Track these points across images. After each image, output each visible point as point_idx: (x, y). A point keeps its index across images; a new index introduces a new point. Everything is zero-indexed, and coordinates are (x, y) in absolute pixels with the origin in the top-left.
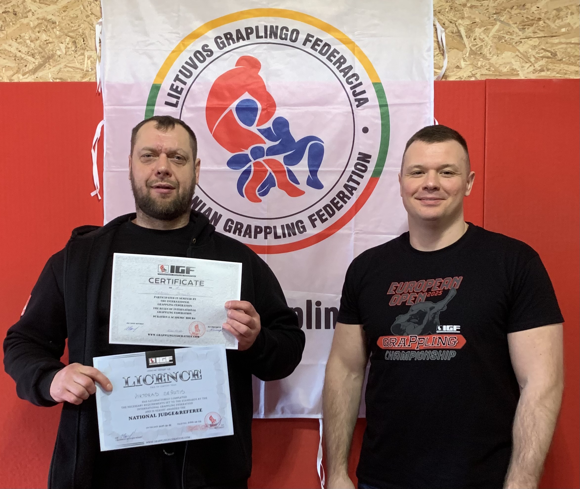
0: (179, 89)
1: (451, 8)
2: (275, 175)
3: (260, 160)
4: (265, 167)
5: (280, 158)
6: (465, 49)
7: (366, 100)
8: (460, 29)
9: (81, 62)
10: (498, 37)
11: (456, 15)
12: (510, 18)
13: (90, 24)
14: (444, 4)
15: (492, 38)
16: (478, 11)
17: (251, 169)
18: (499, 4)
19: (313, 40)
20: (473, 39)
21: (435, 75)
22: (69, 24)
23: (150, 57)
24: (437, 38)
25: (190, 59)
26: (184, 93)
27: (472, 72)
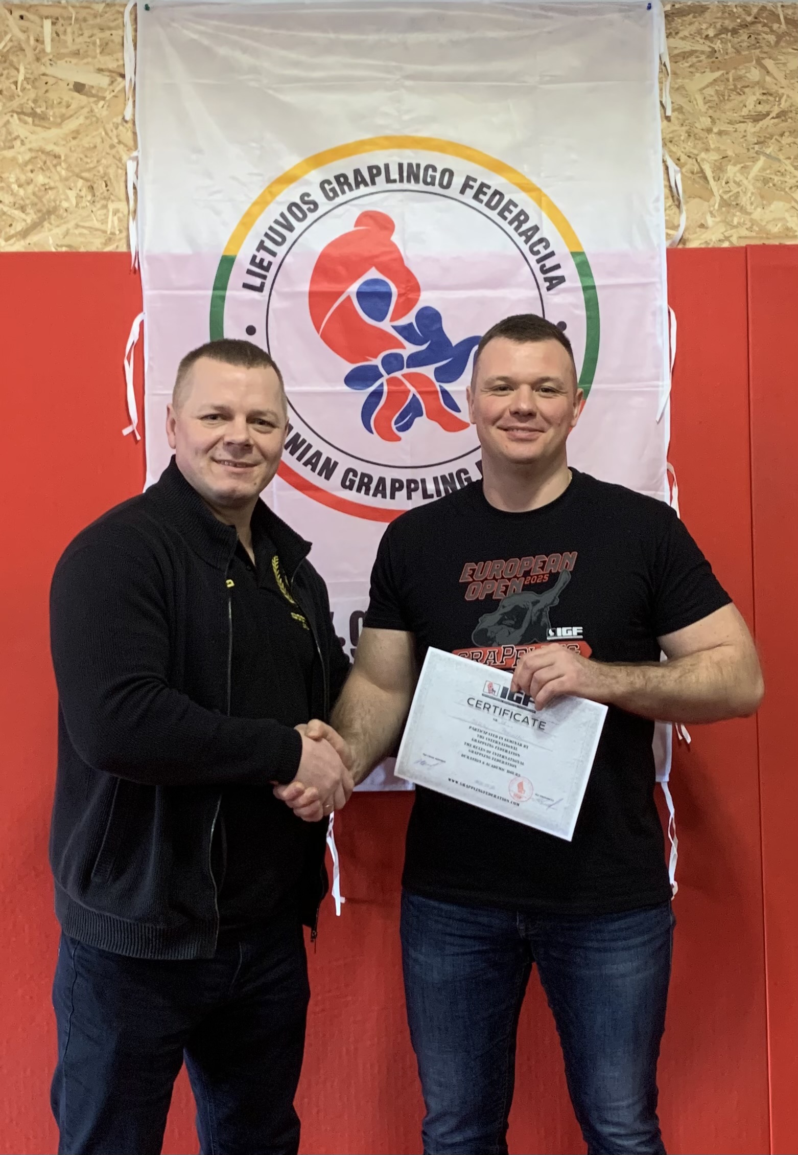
0: (265, 264)
1: (689, 136)
2: (421, 397)
3: (398, 374)
4: (406, 386)
5: (428, 371)
6: (713, 197)
7: (561, 279)
8: (703, 167)
9: (102, 220)
10: (762, 178)
11: (697, 145)
12: (781, 150)
13: (117, 159)
15: (752, 181)
16: (730, 140)
17: (383, 390)
18: (761, 128)
19: (476, 186)
20: (724, 183)
21: (667, 239)
22: (81, 159)
23: (218, 213)
24: (669, 180)
25: (282, 215)
26: (273, 269)
27: (725, 233)
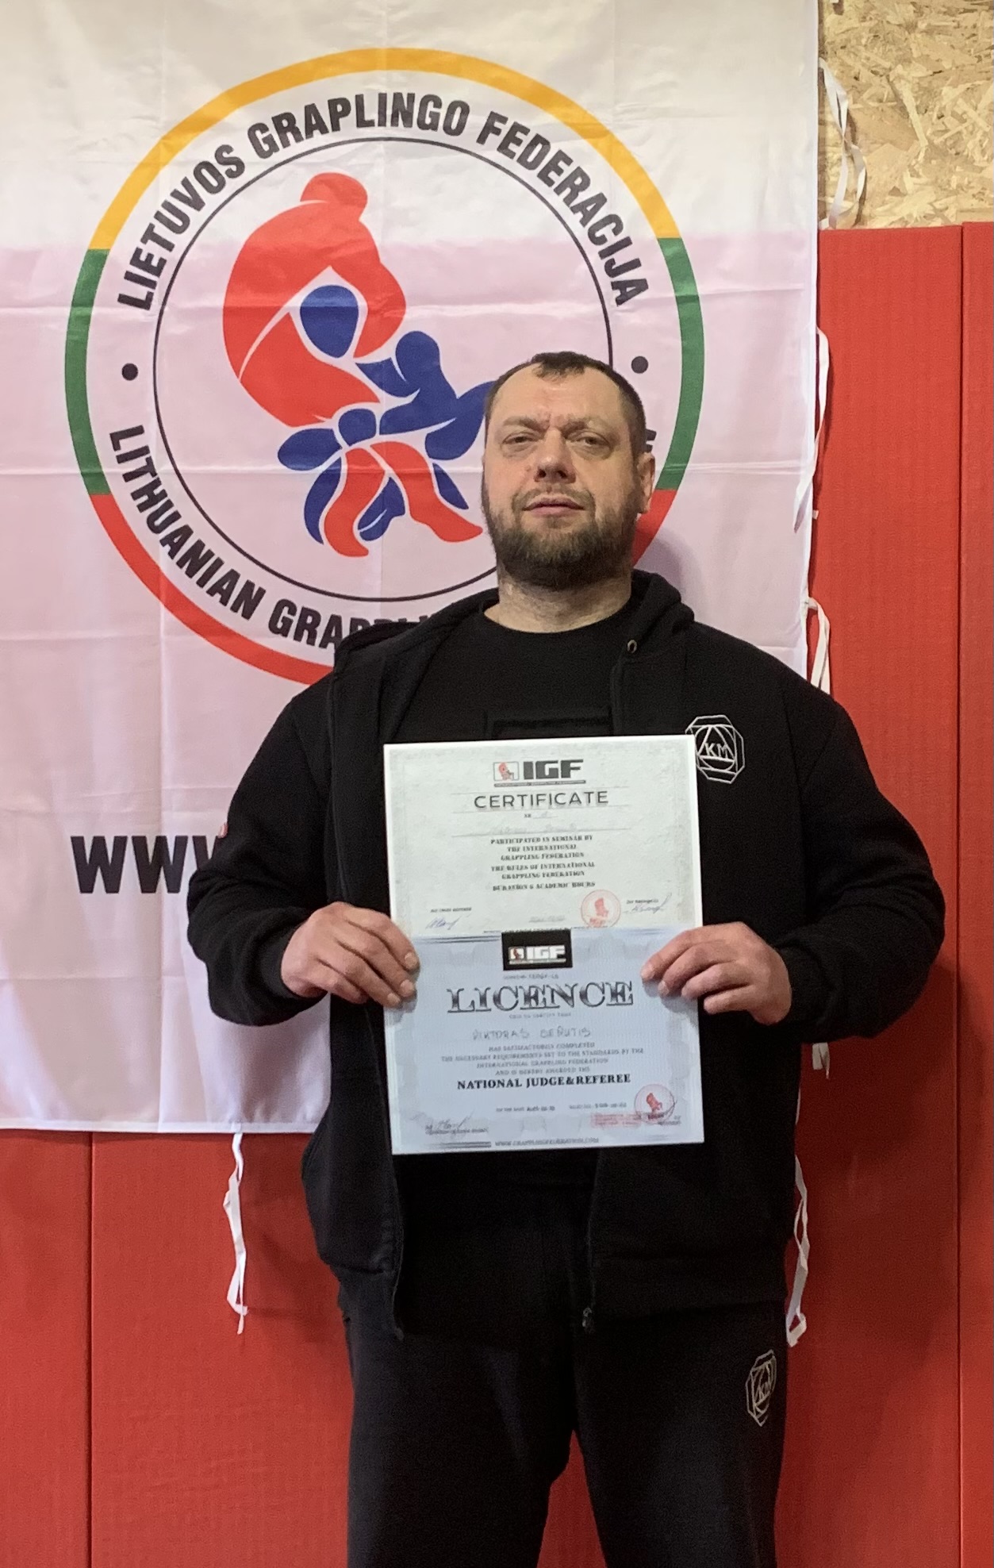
0: (155, 263)
1: (875, 36)
2: (402, 482)
3: (365, 445)
4: (376, 463)
5: (416, 439)
6: (916, 141)
7: (641, 285)
8: (898, 90)
11: (889, 53)
14: (855, 26)
15: (986, 112)
16: (949, 41)
17: (340, 470)
19: (505, 129)
20: (935, 117)
23: (84, 181)
25: (186, 183)
26: (168, 271)
27: (935, 204)
